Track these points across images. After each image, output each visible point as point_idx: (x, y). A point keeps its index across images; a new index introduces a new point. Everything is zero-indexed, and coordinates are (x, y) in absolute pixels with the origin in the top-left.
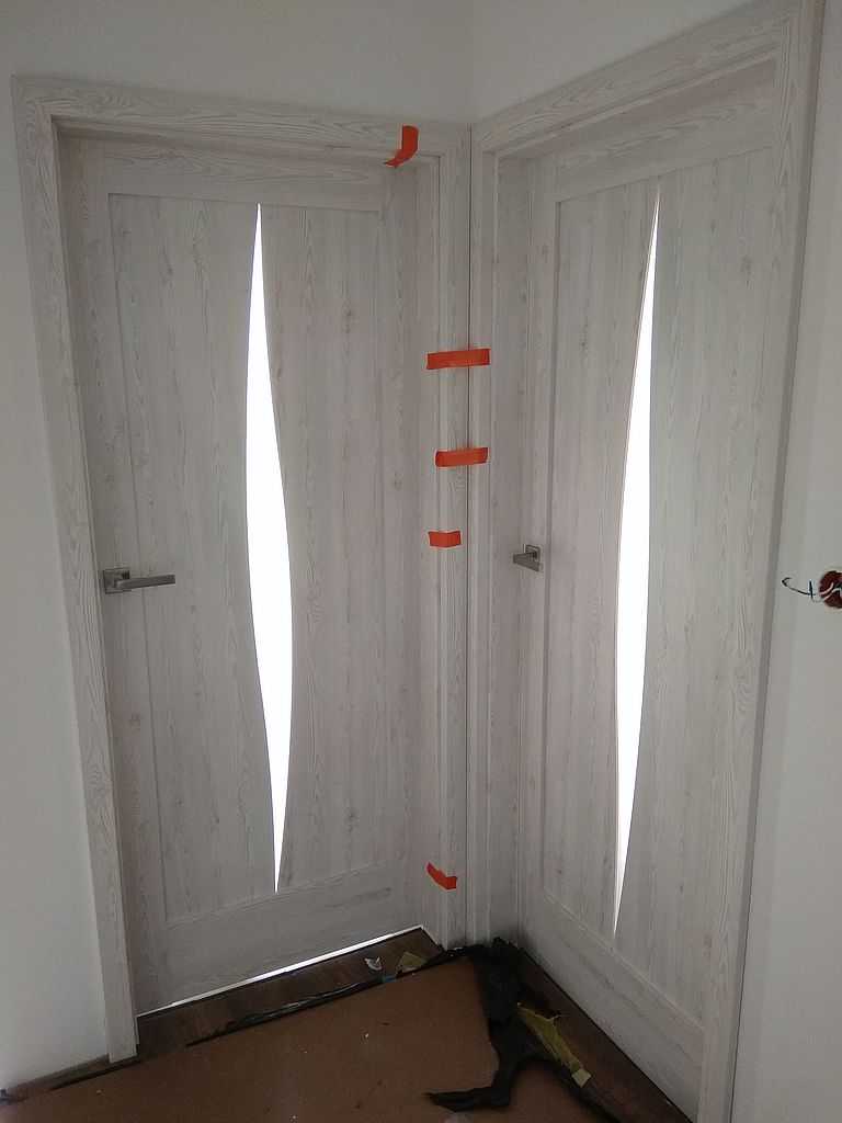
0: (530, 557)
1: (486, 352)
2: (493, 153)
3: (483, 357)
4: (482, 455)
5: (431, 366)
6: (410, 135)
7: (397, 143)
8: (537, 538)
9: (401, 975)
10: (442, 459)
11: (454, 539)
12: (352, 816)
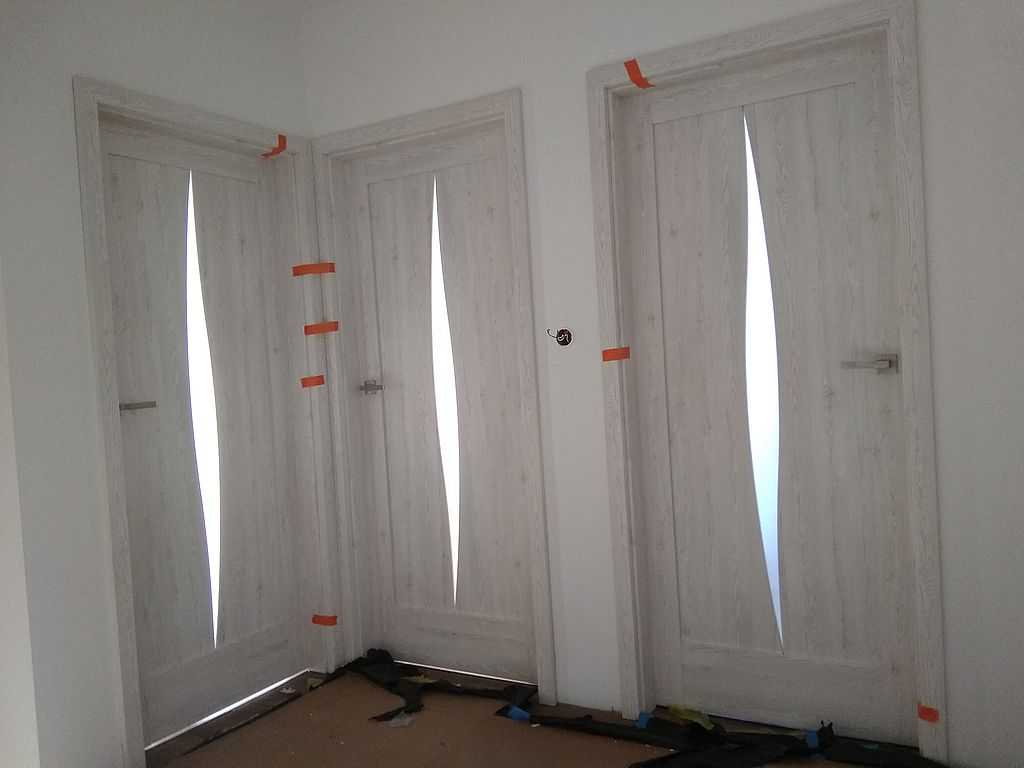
0: (370, 388)
1: (332, 265)
2: (327, 155)
3: (331, 268)
4: (335, 326)
5: (295, 274)
6: (282, 139)
7: (276, 144)
8: (373, 374)
9: (312, 688)
10: (308, 330)
11: (320, 380)
12: (260, 587)
